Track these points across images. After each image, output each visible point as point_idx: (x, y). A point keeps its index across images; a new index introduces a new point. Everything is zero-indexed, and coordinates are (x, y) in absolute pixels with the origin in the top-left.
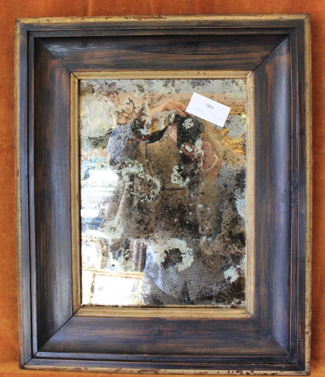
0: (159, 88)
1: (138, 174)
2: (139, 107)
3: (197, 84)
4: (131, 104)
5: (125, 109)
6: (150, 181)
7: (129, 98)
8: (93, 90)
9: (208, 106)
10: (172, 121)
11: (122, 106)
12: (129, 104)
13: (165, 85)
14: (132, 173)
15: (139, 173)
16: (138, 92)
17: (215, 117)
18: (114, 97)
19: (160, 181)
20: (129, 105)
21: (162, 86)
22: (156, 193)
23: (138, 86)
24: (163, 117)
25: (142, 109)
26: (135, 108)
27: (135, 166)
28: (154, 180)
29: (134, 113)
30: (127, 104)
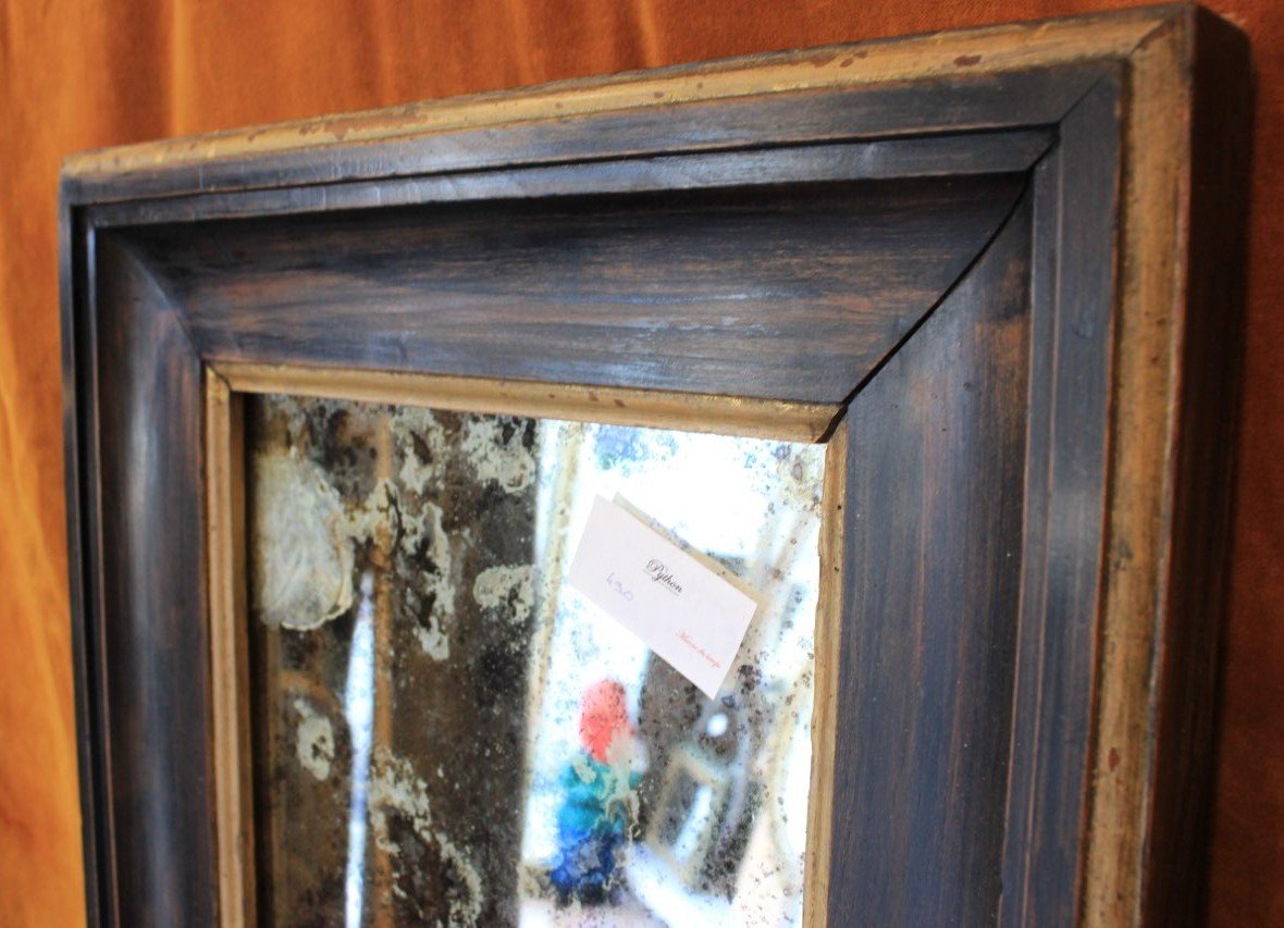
0: (481, 452)
1: (412, 818)
2: (415, 532)
3: (620, 448)
4: (392, 511)
5: (374, 532)
6: (450, 860)
7: (386, 487)
8: (288, 434)
9: (655, 574)
10: (523, 619)
11: (367, 517)
12: (387, 510)
13: (501, 438)
14: (396, 810)
15: (417, 815)
16: (412, 460)
17: (684, 637)
18: (344, 473)
19: (480, 874)
20: (384, 514)
21: (491, 445)
22: (468, 922)
23: (413, 433)
24: (491, 592)
25: (426, 543)
26: (402, 532)
27: (406, 781)
28: (460, 863)
29: (399, 555)
30: (381, 510)
